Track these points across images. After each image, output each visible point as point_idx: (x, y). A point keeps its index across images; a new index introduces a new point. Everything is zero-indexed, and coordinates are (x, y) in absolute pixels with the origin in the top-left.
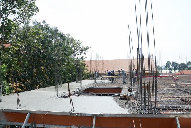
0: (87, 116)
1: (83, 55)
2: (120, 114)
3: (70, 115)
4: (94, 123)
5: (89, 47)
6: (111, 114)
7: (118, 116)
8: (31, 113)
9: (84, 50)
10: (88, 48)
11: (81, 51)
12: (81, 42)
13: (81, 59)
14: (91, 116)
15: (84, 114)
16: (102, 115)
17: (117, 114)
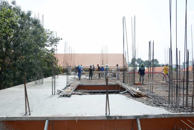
0: (128, 118)
1: (53, 46)
2: (166, 115)
3: (106, 119)
4: (139, 126)
5: (60, 38)
6: (156, 115)
7: (163, 117)
8: (50, 119)
9: (55, 41)
10: (59, 40)
11: (51, 43)
12: (51, 32)
13: (51, 52)
14: (133, 119)
15: (124, 117)
16: (146, 116)
17: (163, 115)
